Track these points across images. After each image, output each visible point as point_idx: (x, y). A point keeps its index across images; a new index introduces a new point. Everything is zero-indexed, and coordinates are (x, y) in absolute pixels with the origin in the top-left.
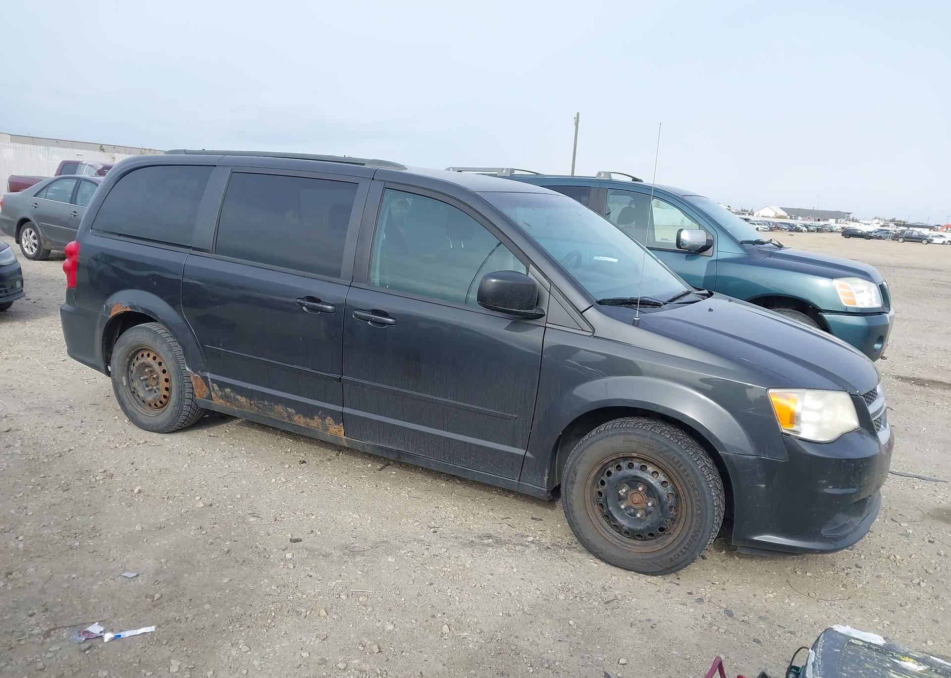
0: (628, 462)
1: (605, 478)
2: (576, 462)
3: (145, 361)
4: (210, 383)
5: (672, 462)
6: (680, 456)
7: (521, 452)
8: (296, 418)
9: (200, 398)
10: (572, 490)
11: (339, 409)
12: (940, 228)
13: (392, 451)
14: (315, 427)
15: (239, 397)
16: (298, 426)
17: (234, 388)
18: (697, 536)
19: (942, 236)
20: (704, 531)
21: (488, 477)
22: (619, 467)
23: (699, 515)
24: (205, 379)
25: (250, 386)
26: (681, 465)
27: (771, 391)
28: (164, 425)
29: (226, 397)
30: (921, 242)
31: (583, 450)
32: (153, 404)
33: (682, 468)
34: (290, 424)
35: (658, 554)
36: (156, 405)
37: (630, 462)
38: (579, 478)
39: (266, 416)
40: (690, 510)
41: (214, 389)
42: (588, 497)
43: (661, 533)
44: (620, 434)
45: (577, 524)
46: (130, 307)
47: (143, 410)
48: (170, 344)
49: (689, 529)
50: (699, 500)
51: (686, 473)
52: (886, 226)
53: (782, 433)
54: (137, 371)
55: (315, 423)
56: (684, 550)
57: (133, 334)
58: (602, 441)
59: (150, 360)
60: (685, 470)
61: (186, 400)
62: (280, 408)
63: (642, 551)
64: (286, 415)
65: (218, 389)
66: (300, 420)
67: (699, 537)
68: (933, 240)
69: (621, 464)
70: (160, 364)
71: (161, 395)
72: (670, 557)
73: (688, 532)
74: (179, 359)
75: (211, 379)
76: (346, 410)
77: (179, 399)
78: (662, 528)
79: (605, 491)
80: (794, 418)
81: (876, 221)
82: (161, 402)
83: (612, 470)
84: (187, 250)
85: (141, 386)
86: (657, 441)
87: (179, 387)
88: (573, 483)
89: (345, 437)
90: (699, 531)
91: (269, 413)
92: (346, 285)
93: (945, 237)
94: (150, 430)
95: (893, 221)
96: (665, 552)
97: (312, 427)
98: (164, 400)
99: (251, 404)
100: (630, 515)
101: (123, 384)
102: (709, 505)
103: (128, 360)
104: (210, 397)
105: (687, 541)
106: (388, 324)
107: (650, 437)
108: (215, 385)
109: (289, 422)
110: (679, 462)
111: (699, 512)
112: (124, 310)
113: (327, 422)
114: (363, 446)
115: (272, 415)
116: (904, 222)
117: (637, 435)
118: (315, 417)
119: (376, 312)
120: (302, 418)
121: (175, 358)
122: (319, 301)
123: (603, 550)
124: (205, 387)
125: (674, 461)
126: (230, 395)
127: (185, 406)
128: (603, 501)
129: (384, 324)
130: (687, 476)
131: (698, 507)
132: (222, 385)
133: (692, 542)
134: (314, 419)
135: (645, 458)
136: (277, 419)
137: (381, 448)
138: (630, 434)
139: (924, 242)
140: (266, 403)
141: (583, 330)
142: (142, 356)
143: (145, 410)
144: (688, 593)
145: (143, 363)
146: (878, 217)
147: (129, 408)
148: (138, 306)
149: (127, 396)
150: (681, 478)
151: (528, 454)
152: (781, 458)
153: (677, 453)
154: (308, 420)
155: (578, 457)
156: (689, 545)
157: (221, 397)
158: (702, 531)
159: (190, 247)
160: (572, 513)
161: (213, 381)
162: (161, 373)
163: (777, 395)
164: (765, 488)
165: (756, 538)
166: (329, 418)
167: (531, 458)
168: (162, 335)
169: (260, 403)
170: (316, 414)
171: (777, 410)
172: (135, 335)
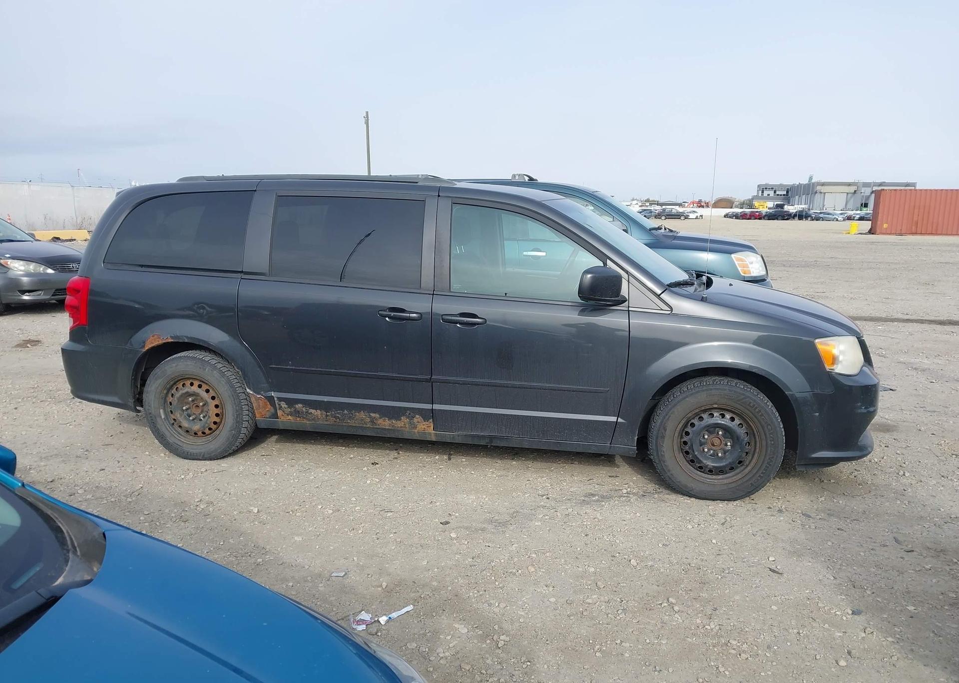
0: (707, 413)
1: (689, 429)
2: (665, 420)
3: (189, 390)
4: (276, 402)
5: (748, 407)
6: (755, 401)
7: (613, 419)
8: (380, 421)
9: (262, 419)
10: (663, 443)
11: (428, 406)
12: (686, 204)
13: (483, 437)
14: (401, 427)
15: (313, 411)
16: (383, 429)
17: (305, 402)
18: (772, 461)
19: (694, 212)
20: (777, 456)
21: (581, 445)
22: (701, 419)
23: (773, 444)
24: (271, 399)
25: (326, 399)
26: (756, 408)
27: (817, 341)
28: (219, 451)
29: (297, 413)
30: (680, 218)
31: (671, 409)
32: (201, 432)
33: (757, 410)
34: (373, 428)
35: (739, 482)
36: (204, 433)
37: (710, 412)
38: (668, 433)
39: (344, 424)
40: (764, 443)
41: (281, 408)
42: (676, 447)
43: (739, 465)
44: (703, 391)
45: (669, 471)
46: (172, 337)
47: (187, 440)
48: (221, 369)
49: (765, 457)
50: (771, 434)
51: (760, 414)
52: (643, 206)
53: (828, 372)
54: (178, 402)
55: (402, 424)
56: (762, 475)
57: (174, 365)
58: (687, 399)
59: (195, 388)
60: (760, 411)
61: (244, 422)
62: (362, 415)
63: (725, 482)
64: (368, 420)
65: (286, 406)
66: (385, 423)
67: (774, 462)
68: (688, 216)
69: (703, 415)
70: (207, 391)
71: (211, 422)
72: (751, 482)
73: (764, 460)
74: (233, 383)
75: (278, 398)
76: (436, 407)
77: (237, 422)
78: (740, 461)
79: (690, 439)
80: (834, 360)
81: (635, 202)
82: (210, 429)
83: (696, 421)
84: (239, 275)
85: (183, 416)
86: (735, 392)
87: (237, 410)
88: (663, 437)
89: (434, 432)
90: (773, 457)
91: (349, 421)
92: (429, 294)
93: (697, 213)
94: (201, 458)
95: (648, 201)
96: (745, 480)
97: (398, 427)
98: (214, 427)
99: (327, 416)
100: (711, 455)
101: (161, 417)
102: (779, 435)
103: (165, 392)
104: (275, 416)
105: (764, 467)
106: (478, 324)
107: (729, 390)
108: (283, 402)
109: (371, 426)
110: (754, 405)
111: (773, 442)
112: (164, 342)
113: (415, 420)
114: (453, 437)
115: (351, 423)
116: (658, 202)
117: (718, 389)
118: (402, 418)
119: (463, 315)
120: (387, 421)
121: (229, 382)
122: (403, 311)
123: (694, 488)
124: (269, 406)
125: (750, 406)
126: (302, 410)
127: (242, 429)
128: (690, 448)
129: (474, 324)
130: (762, 415)
131: (772, 439)
132: (291, 402)
133: (768, 467)
134: (400, 420)
135: (724, 407)
136: (357, 425)
137: (473, 436)
138: (711, 390)
139: (682, 218)
140: (346, 412)
141: (662, 310)
142: (184, 385)
143: (189, 440)
144: (768, 508)
145: (187, 393)
146: (635, 198)
147: (171, 440)
148: (182, 336)
149: (167, 429)
150: (756, 418)
151: (620, 420)
152: (829, 391)
153: (751, 398)
154: (394, 422)
155: (667, 415)
156: (766, 470)
157: (291, 414)
158: (775, 457)
159: (242, 272)
160: (664, 462)
161: (280, 399)
162: (210, 400)
163: (821, 343)
164: (819, 415)
165: (814, 456)
166: (417, 416)
167: (623, 423)
168: (210, 361)
169: (338, 413)
170: (404, 415)
171: (822, 354)
172: (176, 366)
